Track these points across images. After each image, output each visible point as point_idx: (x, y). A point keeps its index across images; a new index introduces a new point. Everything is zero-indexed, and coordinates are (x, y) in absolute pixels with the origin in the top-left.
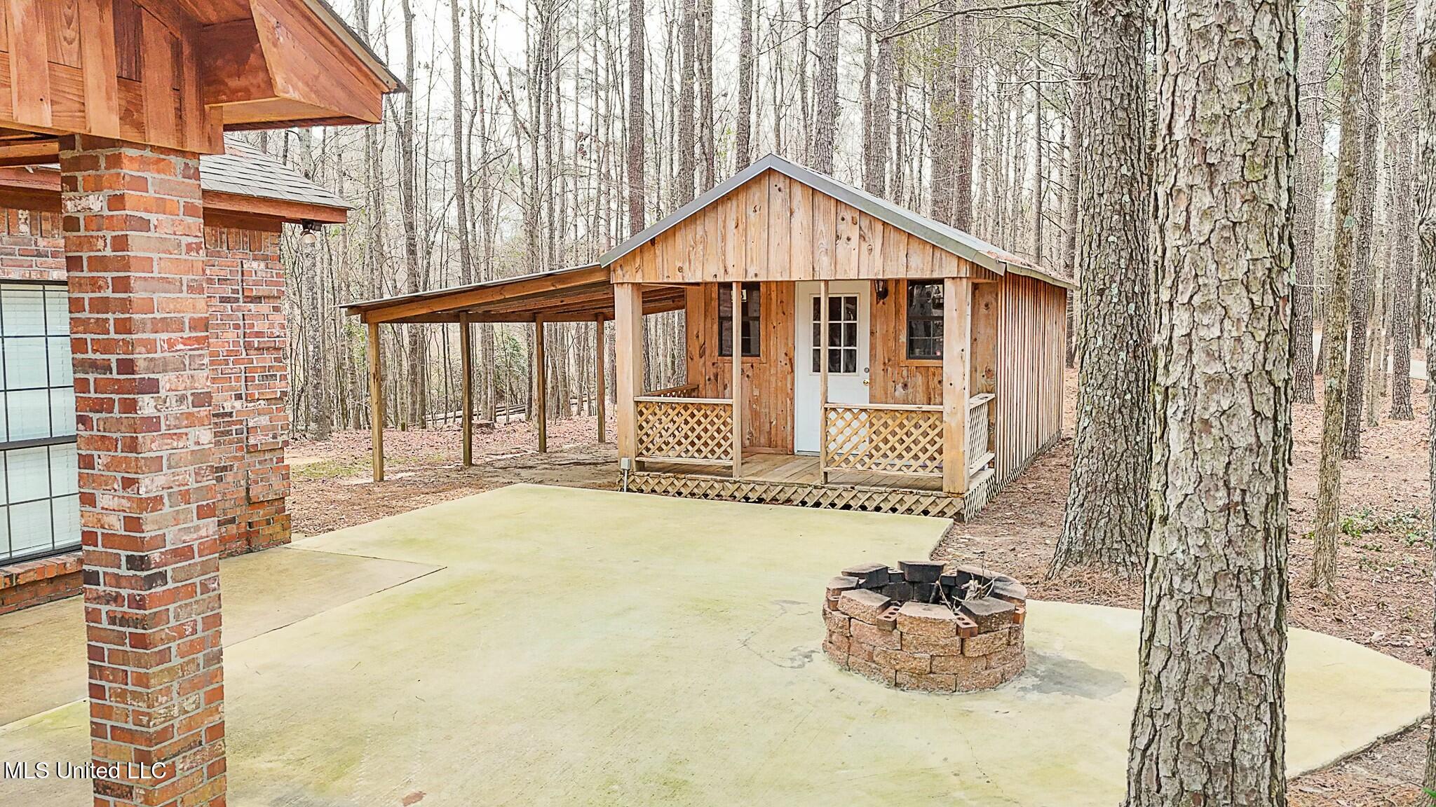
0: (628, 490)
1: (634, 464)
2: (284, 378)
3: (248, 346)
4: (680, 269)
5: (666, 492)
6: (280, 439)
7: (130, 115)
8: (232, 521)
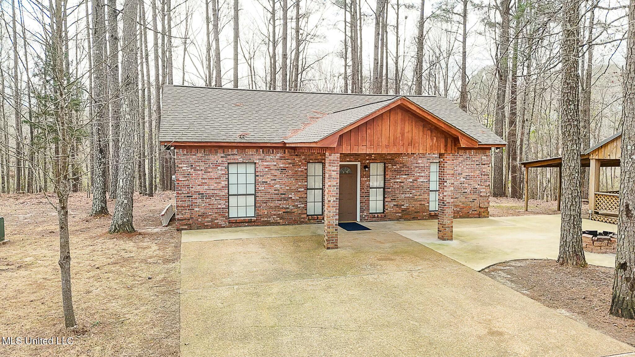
0: (591, 219)
1: (593, 212)
2: (489, 181)
3: (481, 174)
4: (609, 155)
5: (602, 221)
6: (488, 195)
7: (446, 150)
8: (476, 211)
